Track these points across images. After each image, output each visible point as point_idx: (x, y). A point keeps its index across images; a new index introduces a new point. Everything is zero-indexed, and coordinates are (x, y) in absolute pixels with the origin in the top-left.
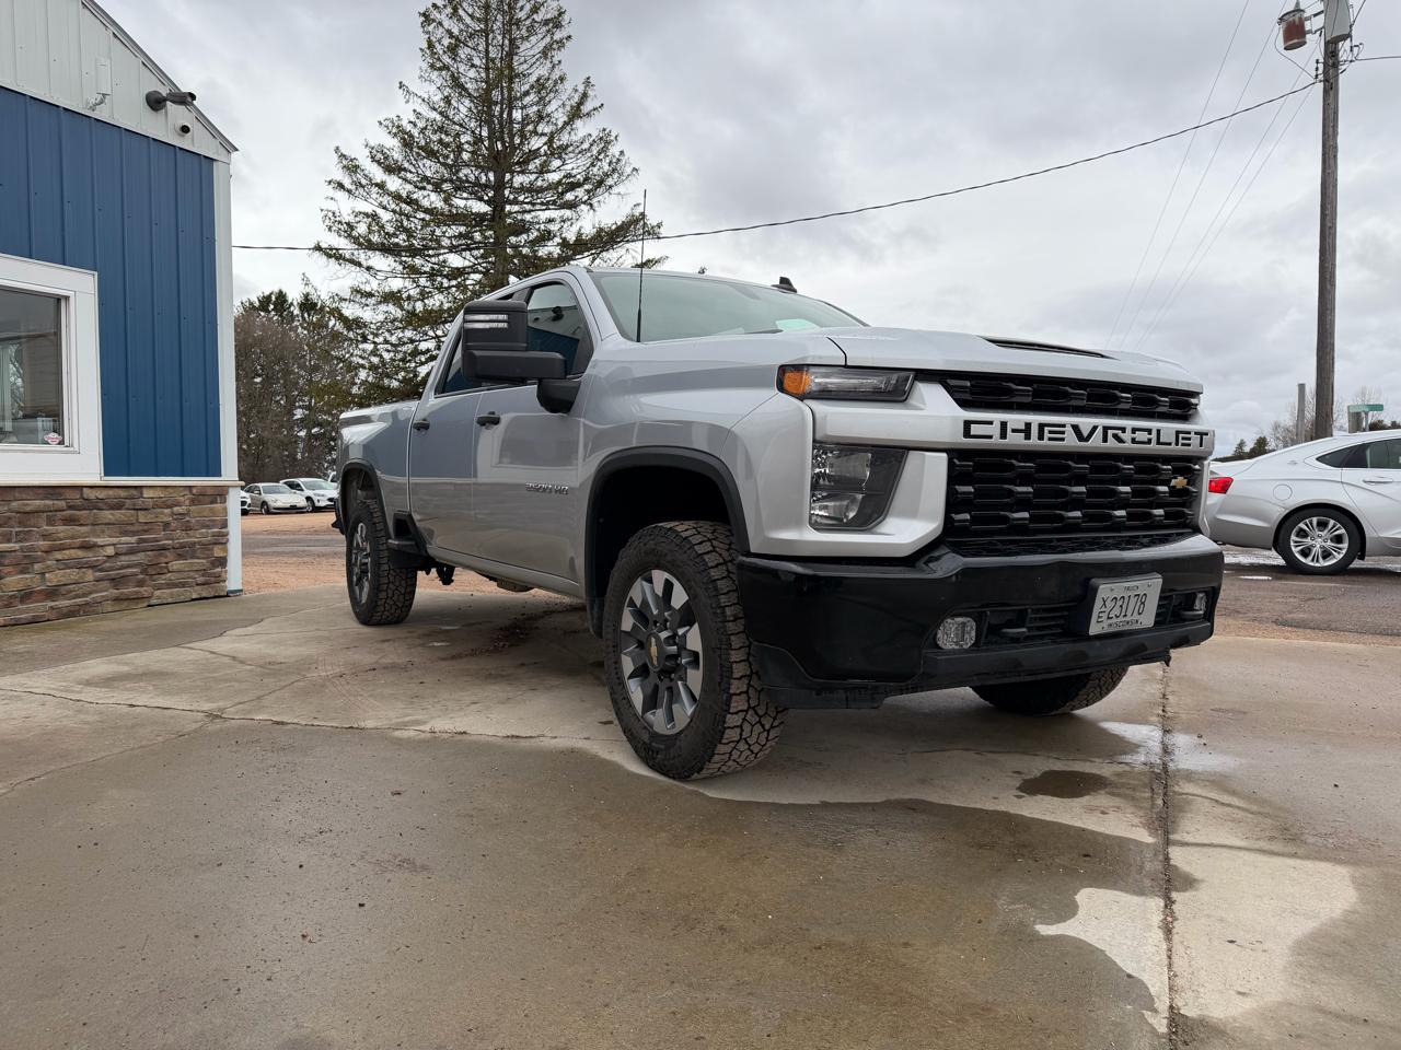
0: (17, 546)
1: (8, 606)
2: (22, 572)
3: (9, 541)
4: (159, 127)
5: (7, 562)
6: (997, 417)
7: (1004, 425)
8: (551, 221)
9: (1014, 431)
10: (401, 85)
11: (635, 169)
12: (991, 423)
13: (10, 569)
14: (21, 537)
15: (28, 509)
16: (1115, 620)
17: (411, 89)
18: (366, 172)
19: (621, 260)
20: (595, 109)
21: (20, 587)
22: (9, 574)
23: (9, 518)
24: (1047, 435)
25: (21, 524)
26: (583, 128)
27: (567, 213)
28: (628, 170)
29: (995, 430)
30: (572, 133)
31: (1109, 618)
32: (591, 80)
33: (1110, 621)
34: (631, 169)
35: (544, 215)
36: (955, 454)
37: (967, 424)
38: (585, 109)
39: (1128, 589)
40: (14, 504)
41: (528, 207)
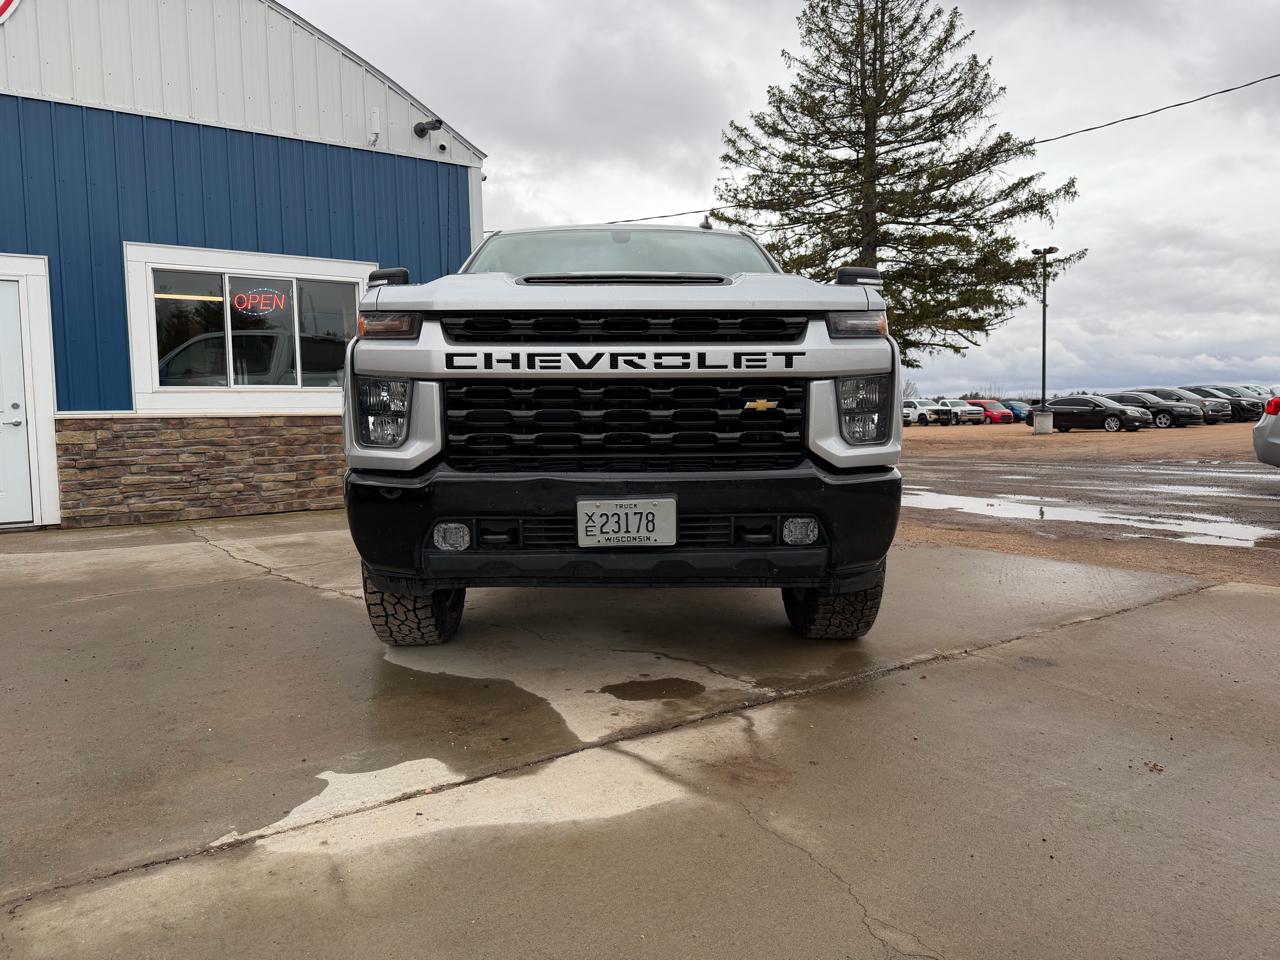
0: (324, 456)
1: (319, 496)
2: (330, 474)
3: (320, 453)
4: (423, 150)
5: (318, 467)
6: (481, 350)
7: (488, 357)
8: (920, 155)
9: (499, 361)
10: (784, 53)
11: (1003, 89)
12: (474, 355)
13: (321, 472)
14: (328, 451)
15: (331, 431)
16: (612, 535)
17: (792, 55)
18: (754, 139)
19: (985, 184)
20: (966, 38)
21: (327, 484)
22: (320, 475)
23: (320, 437)
24: (538, 363)
25: (328, 441)
26: (949, 59)
27: (935, 144)
28: (995, 91)
29: (479, 361)
30: (939, 66)
31: (602, 532)
32: (959, 10)
33: (607, 536)
34: (997, 89)
35: (913, 150)
36: (445, 383)
37: (450, 357)
38: (955, 39)
39: (621, 506)
40: (323, 428)
41: (896, 145)
